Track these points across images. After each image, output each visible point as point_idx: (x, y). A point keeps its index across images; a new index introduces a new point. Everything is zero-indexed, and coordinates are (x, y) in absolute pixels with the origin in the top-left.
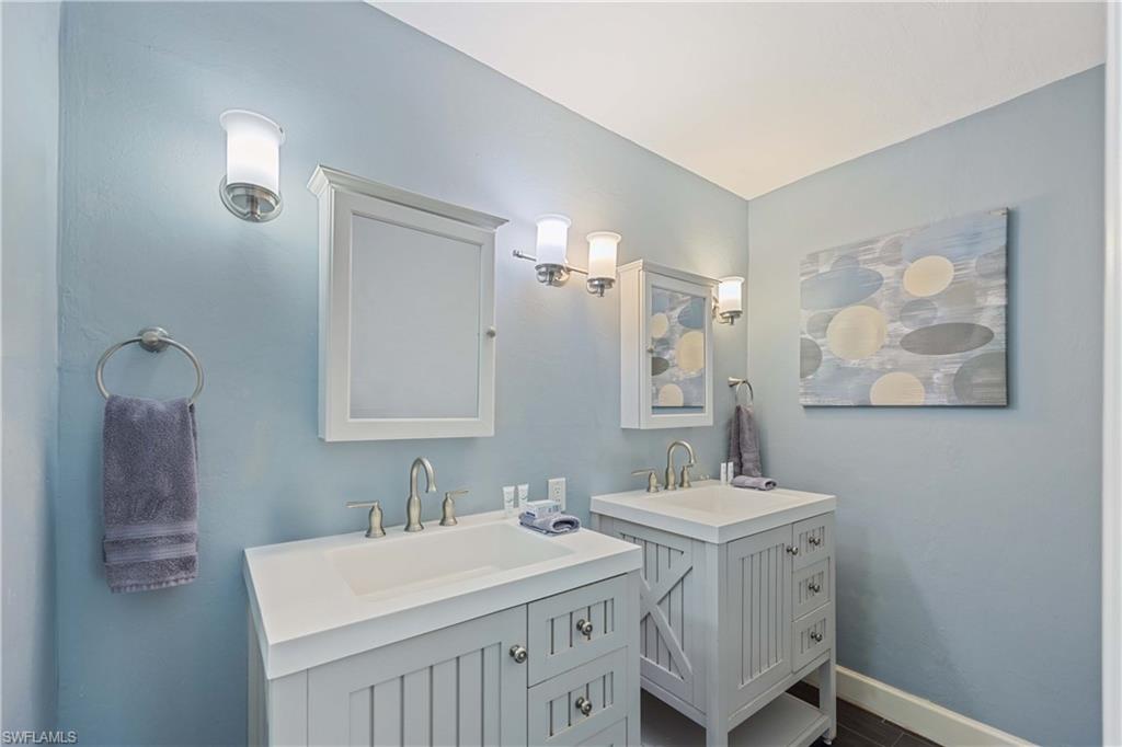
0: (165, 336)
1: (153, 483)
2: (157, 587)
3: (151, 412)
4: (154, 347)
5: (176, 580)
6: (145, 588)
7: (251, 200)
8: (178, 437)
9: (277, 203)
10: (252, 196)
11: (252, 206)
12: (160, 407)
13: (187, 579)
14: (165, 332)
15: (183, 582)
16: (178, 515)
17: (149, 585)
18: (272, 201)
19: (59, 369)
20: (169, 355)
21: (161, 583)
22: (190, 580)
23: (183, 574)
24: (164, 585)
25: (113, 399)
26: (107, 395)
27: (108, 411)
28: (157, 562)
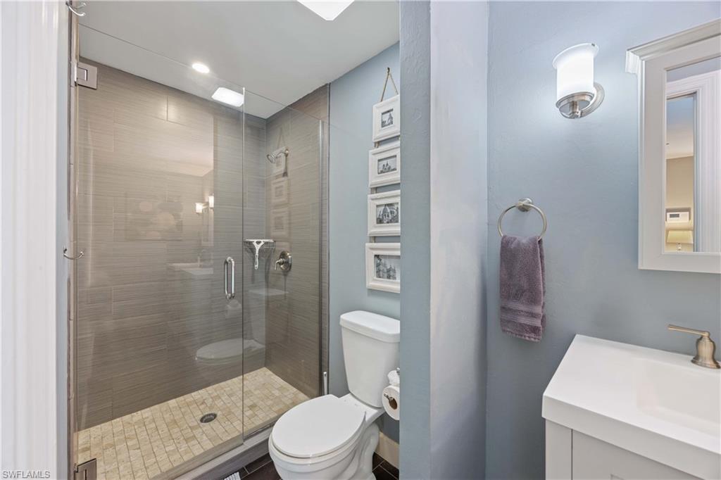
0: (530, 203)
1: (520, 280)
2: (520, 337)
3: (519, 244)
4: (524, 209)
5: (529, 337)
6: (514, 335)
7: (573, 105)
8: (532, 257)
9: (592, 98)
10: (573, 102)
11: (573, 109)
12: (524, 241)
13: (535, 339)
14: (530, 201)
15: (533, 339)
16: (531, 301)
17: (516, 335)
18: (587, 98)
19: (488, 225)
20: (531, 213)
21: (522, 336)
22: (537, 340)
23: (533, 335)
24: (523, 337)
25: (504, 237)
26: (502, 235)
27: (502, 243)
28: (520, 324)
